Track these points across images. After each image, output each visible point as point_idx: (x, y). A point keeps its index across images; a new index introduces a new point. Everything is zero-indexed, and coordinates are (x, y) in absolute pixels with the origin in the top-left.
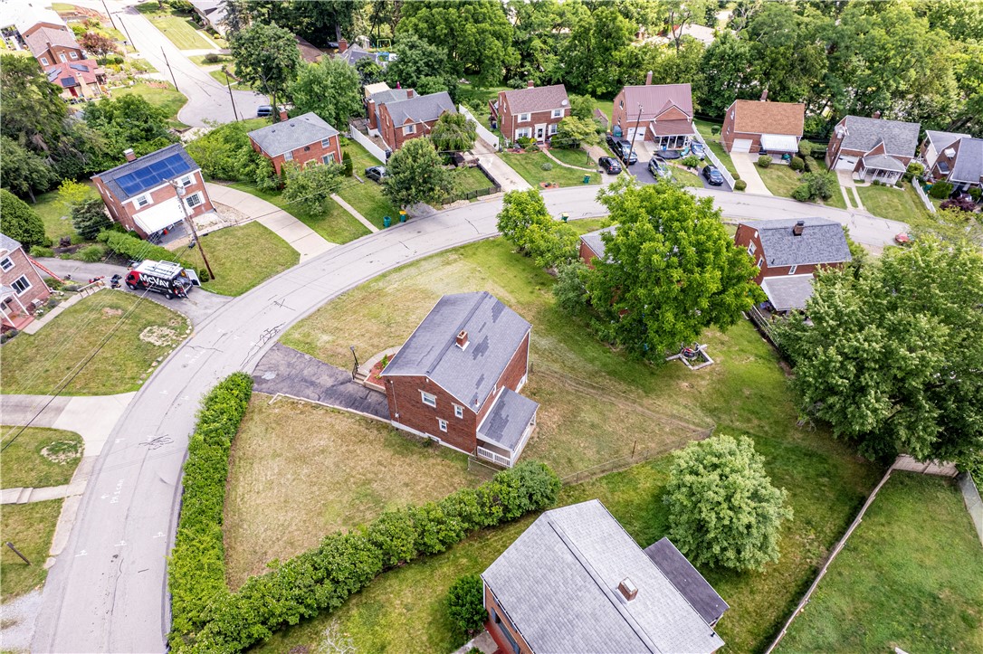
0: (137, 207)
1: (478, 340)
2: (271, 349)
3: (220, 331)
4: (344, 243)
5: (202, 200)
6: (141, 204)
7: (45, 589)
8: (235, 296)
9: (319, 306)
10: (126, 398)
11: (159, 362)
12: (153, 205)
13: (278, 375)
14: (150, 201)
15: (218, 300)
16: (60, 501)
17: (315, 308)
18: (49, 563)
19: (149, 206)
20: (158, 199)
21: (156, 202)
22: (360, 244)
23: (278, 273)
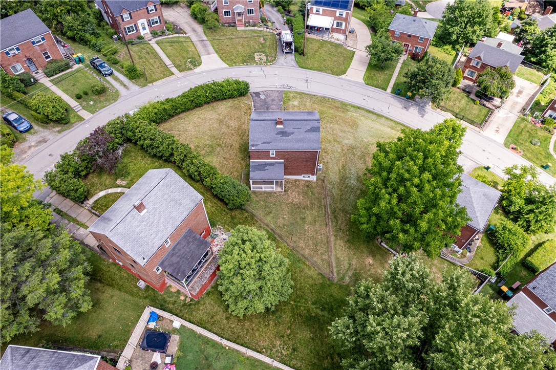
0: (314, 11)
1: (289, 130)
2: (278, 91)
3: (277, 72)
4: (367, 84)
5: (343, 27)
6: (317, 11)
7: (141, 89)
8: (300, 67)
9: (317, 94)
10: (225, 65)
11: (247, 65)
12: (321, 15)
13: (265, 99)
14: (321, 12)
15: (293, 63)
16: (173, 74)
17: (314, 94)
18: (151, 85)
19: (319, 14)
20: (325, 13)
21: (323, 15)
22: (374, 90)
23: (326, 72)
